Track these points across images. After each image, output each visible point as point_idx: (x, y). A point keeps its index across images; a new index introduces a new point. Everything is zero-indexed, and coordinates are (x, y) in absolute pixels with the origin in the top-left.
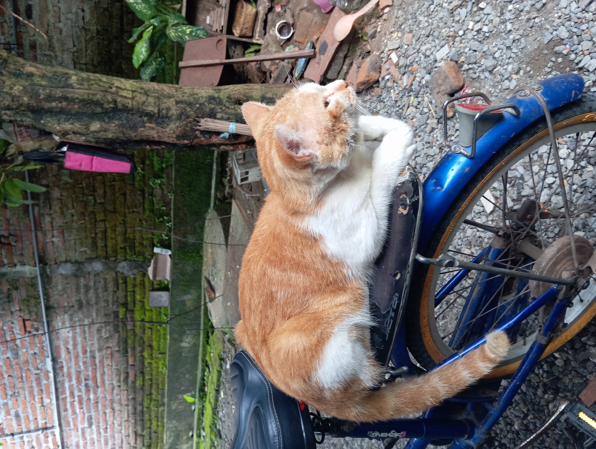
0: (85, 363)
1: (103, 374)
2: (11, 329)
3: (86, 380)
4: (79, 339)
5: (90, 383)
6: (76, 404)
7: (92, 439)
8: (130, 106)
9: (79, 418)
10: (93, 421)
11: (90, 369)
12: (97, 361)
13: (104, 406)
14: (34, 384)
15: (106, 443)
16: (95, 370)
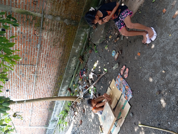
0: (48, 48)
1: (52, 53)
2: (30, 32)
3: (47, 53)
4: (48, 41)
5: (48, 55)
6: (43, 60)
7: (45, 71)
9: (43, 64)
10: (46, 66)
11: (49, 50)
12: (52, 48)
13: (50, 62)
14: (33, 51)
15: (48, 74)
16: (50, 51)
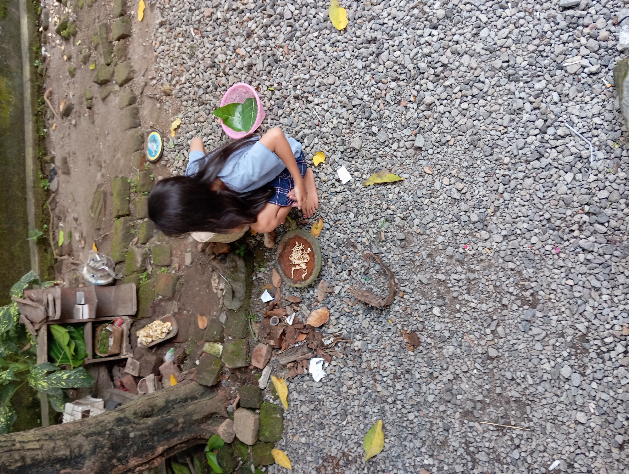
8: (40, 457)
